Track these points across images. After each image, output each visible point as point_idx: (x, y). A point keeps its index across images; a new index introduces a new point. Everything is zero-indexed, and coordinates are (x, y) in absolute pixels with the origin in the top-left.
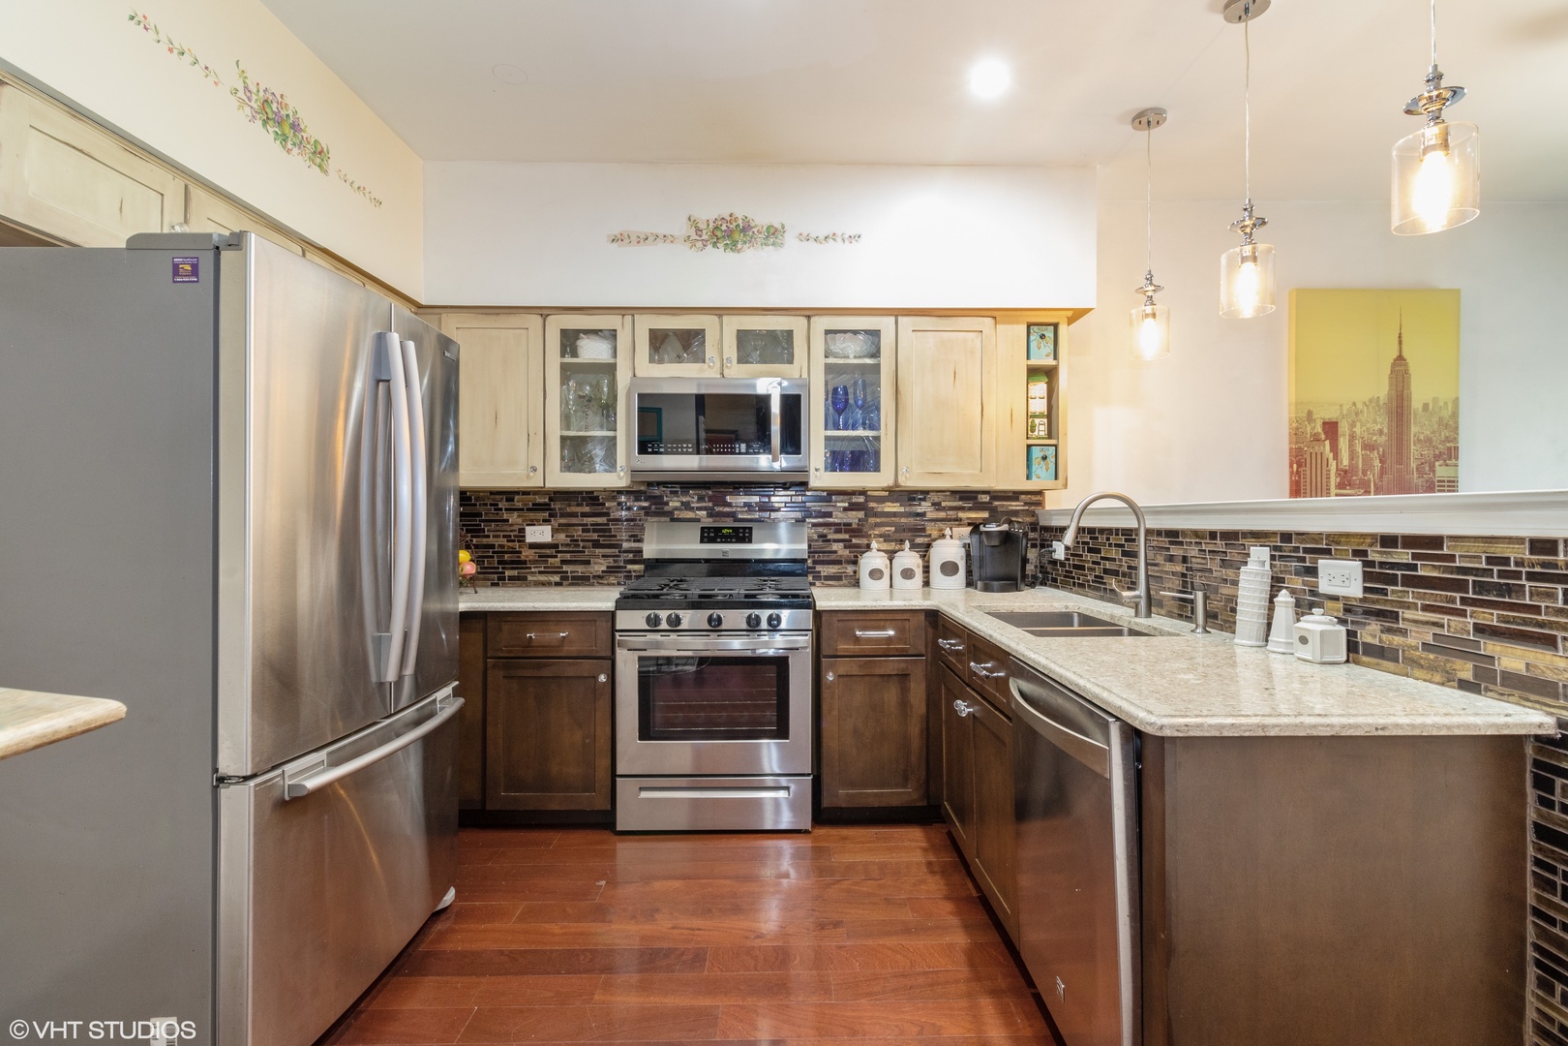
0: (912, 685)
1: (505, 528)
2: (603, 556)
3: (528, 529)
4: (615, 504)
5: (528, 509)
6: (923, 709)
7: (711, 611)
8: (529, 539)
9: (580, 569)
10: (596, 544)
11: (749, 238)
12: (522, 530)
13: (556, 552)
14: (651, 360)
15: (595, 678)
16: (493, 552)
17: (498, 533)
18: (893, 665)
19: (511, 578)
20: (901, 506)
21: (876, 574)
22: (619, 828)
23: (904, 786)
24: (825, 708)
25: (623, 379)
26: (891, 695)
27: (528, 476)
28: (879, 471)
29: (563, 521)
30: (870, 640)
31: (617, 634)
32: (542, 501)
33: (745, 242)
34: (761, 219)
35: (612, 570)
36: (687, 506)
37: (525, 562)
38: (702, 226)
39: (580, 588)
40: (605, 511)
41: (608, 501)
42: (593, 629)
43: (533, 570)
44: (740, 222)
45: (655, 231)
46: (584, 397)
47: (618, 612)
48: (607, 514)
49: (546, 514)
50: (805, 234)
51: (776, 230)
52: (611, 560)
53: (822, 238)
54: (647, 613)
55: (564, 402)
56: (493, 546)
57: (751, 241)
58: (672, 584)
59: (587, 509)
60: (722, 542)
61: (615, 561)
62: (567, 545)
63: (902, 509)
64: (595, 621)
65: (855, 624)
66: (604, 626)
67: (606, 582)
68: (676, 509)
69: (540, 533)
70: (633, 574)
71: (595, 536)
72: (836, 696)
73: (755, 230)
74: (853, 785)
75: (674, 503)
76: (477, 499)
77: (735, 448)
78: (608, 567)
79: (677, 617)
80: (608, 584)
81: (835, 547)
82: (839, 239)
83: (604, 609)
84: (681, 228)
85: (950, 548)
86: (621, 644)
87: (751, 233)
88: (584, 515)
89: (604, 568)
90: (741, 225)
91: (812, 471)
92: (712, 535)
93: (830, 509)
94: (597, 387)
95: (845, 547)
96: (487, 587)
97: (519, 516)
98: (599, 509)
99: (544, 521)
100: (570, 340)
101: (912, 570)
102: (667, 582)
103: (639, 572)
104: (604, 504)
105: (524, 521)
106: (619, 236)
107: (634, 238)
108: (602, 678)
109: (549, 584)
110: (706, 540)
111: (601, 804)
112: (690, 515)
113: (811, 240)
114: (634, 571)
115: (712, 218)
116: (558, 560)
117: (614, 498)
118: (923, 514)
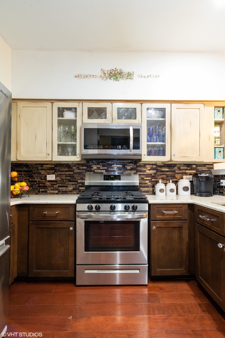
0: (184, 231)
1: (40, 175)
2: (72, 185)
3: (48, 176)
4: (76, 167)
5: (48, 169)
6: (187, 240)
7: (111, 204)
8: (48, 179)
9: (64, 189)
10: (70, 181)
11: (122, 76)
12: (46, 176)
13: (57, 183)
14: (88, 118)
15: (69, 228)
16: (36, 183)
17: (38, 177)
18: (176, 224)
19: (42, 192)
20: (168, 168)
21: (162, 191)
22: (77, 284)
23: (181, 268)
24: (152, 239)
25: (79, 124)
26: (176, 234)
27: (46, 157)
28: (165, 156)
29: (59, 173)
30: (168, 215)
31: (77, 212)
32: (52, 166)
33: (120, 78)
34: (126, 70)
35: (74, 189)
36: (99, 168)
37: (46, 187)
38: (106, 72)
39: (64, 195)
40: (72, 170)
41: (73, 167)
42: (68, 210)
43: (49, 189)
44: (119, 71)
45: (90, 74)
46: (65, 131)
47: (77, 204)
48: (73, 171)
49: (53, 171)
50: (140, 75)
51: (131, 74)
52: (74, 186)
53: (146, 76)
54: (88, 205)
55: (59, 133)
56: (36, 181)
57: (122, 77)
58: (96, 194)
59: (67, 169)
60: (111, 180)
61: (76, 186)
62: (60, 181)
63: (168, 170)
64: (69, 207)
65: (163, 208)
66: (72, 209)
67: (73, 193)
68: (95, 169)
69: (51, 177)
70: (81, 190)
71: (69, 178)
72: (156, 235)
73: (124, 74)
74: (162, 267)
75: (95, 167)
76: (31, 166)
77: (117, 147)
78: (73, 188)
79: (99, 206)
80: (74, 194)
81: (147, 182)
82: (152, 77)
83: (72, 203)
84: (99, 73)
85: (185, 182)
86: (79, 216)
87: (122, 75)
88: (66, 171)
89: (72, 188)
90: (119, 72)
91: (143, 156)
92: (107, 177)
93: (145, 169)
94: (70, 128)
95: (149, 182)
96: (34, 194)
97: (45, 172)
98: (70, 169)
99: (53, 173)
100: (61, 112)
101: (173, 189)
102: (93, 193)
103: (83, 190)
104: (72, 168)
105: (46, 173)
106: (78, 76)
107: (83, 76)
108: (71, 228)
109: (54, 194)
110: (105, 179)
111: (71, 275)
112: (100, 171)
113: (143, 77)
114: (82, 189)
115: (109, 70)
116: (57, 186)
117: (75, 166)
118: (175, 171)
